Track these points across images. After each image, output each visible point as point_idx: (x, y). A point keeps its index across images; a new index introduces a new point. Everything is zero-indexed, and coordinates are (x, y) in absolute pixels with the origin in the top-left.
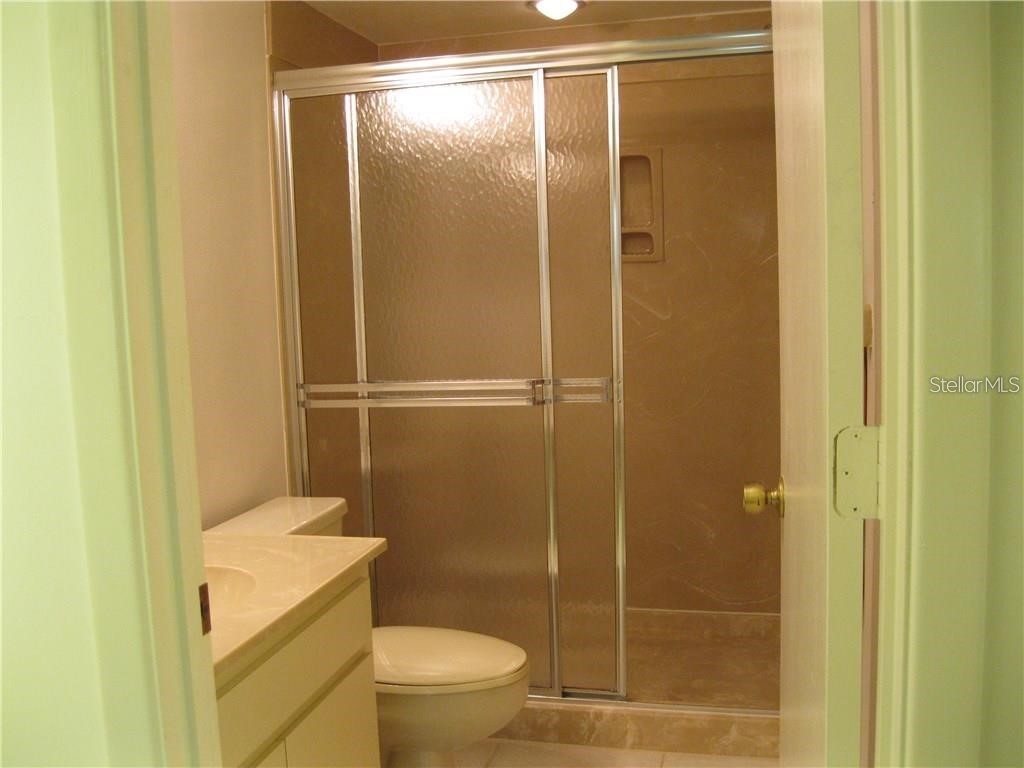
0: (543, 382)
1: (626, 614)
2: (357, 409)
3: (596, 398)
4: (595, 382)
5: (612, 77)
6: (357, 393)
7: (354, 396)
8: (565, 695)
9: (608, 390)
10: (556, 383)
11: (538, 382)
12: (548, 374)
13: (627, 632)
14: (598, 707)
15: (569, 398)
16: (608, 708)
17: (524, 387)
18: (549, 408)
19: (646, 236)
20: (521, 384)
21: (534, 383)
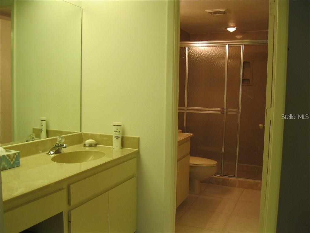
0: (224, 109)
1: (238, 164)
2: (184, 112)
3: (235, 113)
4: (235, 110)
5: (242, 47)
6: (184, 109)
7: (184, 110)
8: (224, 175)
9: (237, 112)
10: (227, 109)
11: (223, 109)
12: (225, 107)
13: (237, 169)
14: (230, 178)
15: (229, 113)
16: (233, 179)
17: (220, 110)
18: (225, 114)
19: (248, 80)
20: (219, 109)
21: (222, 109)
